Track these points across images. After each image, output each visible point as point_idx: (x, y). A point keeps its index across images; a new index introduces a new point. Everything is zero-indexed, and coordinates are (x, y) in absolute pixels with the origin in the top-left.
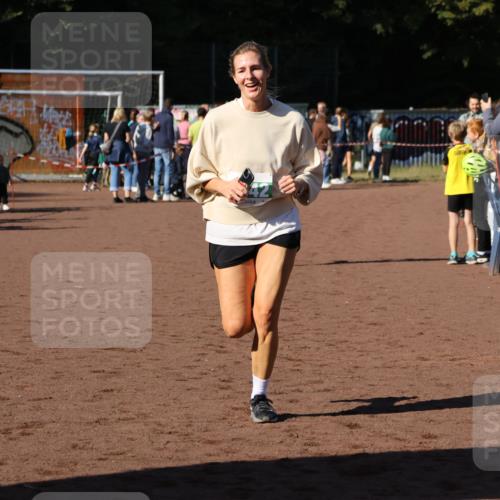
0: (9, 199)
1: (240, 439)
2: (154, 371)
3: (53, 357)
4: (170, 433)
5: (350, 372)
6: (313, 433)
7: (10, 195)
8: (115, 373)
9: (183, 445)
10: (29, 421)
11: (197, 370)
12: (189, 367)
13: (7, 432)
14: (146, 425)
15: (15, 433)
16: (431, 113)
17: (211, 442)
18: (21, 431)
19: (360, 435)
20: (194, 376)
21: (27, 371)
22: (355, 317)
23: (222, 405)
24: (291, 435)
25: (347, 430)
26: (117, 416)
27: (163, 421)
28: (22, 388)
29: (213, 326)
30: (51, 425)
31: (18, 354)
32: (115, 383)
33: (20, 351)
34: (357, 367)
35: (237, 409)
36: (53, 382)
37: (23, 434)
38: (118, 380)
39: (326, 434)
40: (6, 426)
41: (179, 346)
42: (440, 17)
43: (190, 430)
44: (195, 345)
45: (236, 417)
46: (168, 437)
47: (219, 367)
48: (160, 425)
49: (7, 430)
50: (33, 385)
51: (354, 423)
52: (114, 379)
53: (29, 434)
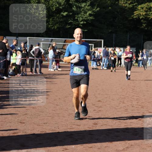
1: (132, 123)
2: (109, 107)
8: (101, 107)
9: (119, 124)
12: (117, 106)
17: (126, 123)
20: (119, 108)
41: (114, 101)
47: (124, 106)
52: (101, 108)
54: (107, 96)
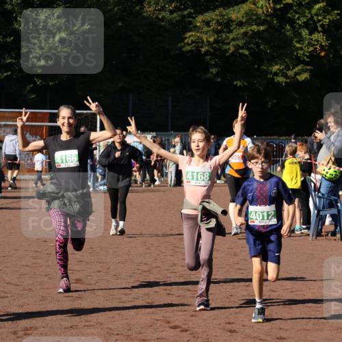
0: (3, 190)
1: (162, 339)
2: (104, 297)
3: (39, 287)
4: (118, 334)
5: (227, 298)
6: (207, 335)
7: (3, 188)
8: (80, 298)
10: (28, 326)
11: (132, 296)
12: (126, 294)
13: (15, 333)
14: (102, 329)
15: (20, 333)
16: (268, 139)
17: (144, 340)
18: (24, 332)
19: (238, 336)
20: (130, 300)
21: (24, 296)
22: (228, 265)
23: (149, 317)
24: (194, 337)
25: (229, 334)
26: (84, 324)
27: (113, 327)
28: (22, 306)
29: (138, 270)
30: (42, 329)
31: (17, 285)
32: (81, 304)
33: (18, 283)
34: (231, 296)
35: (158, 320)
36: (41, 303)
37: (25, 334)
38: (82, 302)
39: (216, 336)
40: (15, 330)
41: (119, 281)
42: (276, 80)
43: (130, 333)
44: (129, 281)
45: (158, 325)
46: (117, 337)
47: (145, 294)
48: (111, 329)
49: (15, 331)
50: (28, 304)
51: (233, 329)
52: (79, 301)
53: (29, 334)
54: (102, 267)
